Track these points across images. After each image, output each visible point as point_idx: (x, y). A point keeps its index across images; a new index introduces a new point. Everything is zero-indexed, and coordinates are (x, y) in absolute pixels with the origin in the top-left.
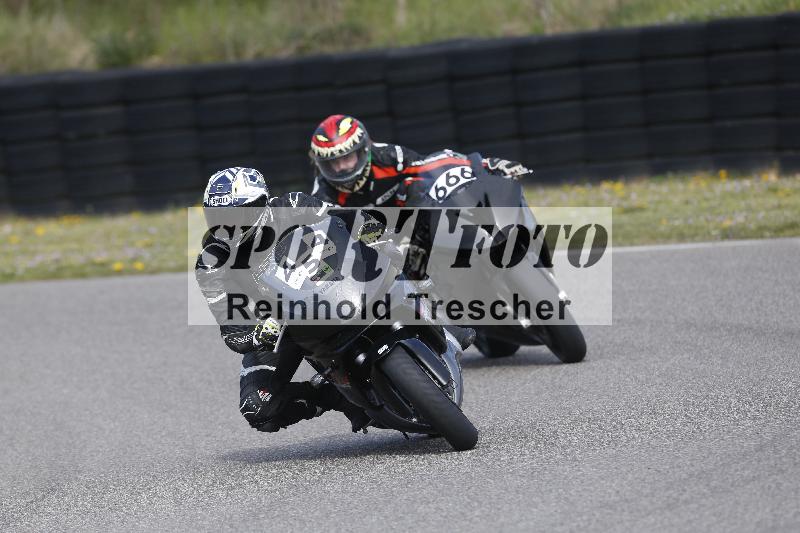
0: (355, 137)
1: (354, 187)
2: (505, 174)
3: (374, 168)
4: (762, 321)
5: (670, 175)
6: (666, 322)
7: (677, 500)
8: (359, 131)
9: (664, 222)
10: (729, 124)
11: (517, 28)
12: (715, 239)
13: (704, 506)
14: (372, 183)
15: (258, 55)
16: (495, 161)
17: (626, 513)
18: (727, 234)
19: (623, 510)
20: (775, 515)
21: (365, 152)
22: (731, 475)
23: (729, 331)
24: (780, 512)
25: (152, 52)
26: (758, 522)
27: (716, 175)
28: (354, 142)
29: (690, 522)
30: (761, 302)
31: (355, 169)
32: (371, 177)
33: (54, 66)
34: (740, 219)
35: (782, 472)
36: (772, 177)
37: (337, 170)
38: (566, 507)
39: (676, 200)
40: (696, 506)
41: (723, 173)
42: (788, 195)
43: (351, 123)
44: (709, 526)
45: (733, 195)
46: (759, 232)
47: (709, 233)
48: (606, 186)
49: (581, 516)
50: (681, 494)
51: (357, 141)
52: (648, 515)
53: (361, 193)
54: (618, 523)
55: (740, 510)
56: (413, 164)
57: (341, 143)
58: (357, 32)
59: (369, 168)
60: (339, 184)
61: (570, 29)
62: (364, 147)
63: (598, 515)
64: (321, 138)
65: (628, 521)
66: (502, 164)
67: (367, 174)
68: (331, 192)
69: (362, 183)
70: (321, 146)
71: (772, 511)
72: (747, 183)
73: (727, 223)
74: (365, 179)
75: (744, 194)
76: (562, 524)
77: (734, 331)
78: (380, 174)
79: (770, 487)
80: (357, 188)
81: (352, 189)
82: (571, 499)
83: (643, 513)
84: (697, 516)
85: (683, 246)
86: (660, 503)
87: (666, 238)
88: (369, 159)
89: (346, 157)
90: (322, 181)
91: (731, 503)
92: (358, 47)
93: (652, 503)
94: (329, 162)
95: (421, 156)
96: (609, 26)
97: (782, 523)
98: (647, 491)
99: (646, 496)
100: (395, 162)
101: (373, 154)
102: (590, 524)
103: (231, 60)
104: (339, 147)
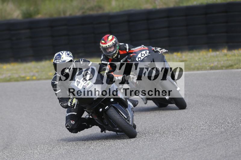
0: (113, 41)
1: (113, 56)
2: (160, 52)
3: (120, 51)
4: (222, 94)
5: (195, 51)
6: (193, 95)
7: (197, 148)
8: (114, 39)
9: (193, 65)
10: (212, 35)
11: (148, 6)
12: (208, 70)
13: (204, 150)
14: (119, 56)
15: (70, 15)
16: (156, 48)
17: (181, 152)
18: (212, 68)
19: (180, 151)
20: (226, 153)
21: (117, 46)
22: (213, 141)
23: (212, 97)
24: (227, 152)
25: (38, 14)
26: (221, 155)
27: (208, 51)
28: (113, 43)
29: (200, 155)
30: (222, 89)
31: (113, 51)
32: (119, 54)
33: (9, 17)
34: (216, 64)
35: (228, 140)
36: (225, 51)
37: (108, 51)
38: (163, 150)
39: (196, 58)
40: (202, 150)
41: (210, 50)
42: (230, 57)
43: (112, 37)
44: (206, 156)
45: (213, 56)
46: (221, 68)
47: (206, 68)
48: (175, 54)
49: (168, 153)
50: (198, 147)
51: (114, 42)
52: (188, 152)
53: (116, 59)
54: (179, 155)
55: (216, 151)
56: (132, 49)
57: (109, 43)
58: (100, 7)
59: (118, 51)
60: (108, 56)
61: (164, 7)
62: (116, 44)
63: (173, 153)
64: (103, 42)
65: (182, 154)
66: (158, 49)
67: (117, 53)
68: (106, 58)
69: (116, 55)
70: (103, 44)
71: (225, 151)
72: (218, 53)
73: (212, 65)
74: (116, 54)
75: (217, 56)
76: (162, 156)
77: (214, 98)
78: (121, 53)
79: (224, 144)
80: (114, 57)
81: (113, 57)
82: (165, 148)
83: (186, 152)
84: (203, 153)
85: (199, 72)
86: (191, 149)
87: (193, 69)
88: (118, 48)
89: (110, 47)
90: (104, 55)
91: (213, 149)
92: (100, 12)
93: (189, 149)
94: (105, 49)
95: (134, 47)
96: (176, 6)
97: (228, 155)
98: (187, 145)
99: (187, 147)
100: (126, 49)
101: (119, 46)
102: (170, 155)
103: (62, 16)
104: (108, 44)
